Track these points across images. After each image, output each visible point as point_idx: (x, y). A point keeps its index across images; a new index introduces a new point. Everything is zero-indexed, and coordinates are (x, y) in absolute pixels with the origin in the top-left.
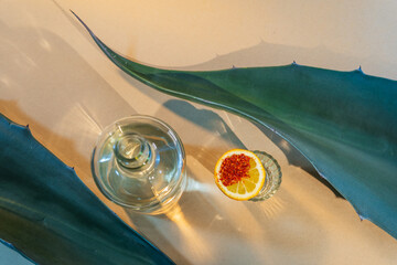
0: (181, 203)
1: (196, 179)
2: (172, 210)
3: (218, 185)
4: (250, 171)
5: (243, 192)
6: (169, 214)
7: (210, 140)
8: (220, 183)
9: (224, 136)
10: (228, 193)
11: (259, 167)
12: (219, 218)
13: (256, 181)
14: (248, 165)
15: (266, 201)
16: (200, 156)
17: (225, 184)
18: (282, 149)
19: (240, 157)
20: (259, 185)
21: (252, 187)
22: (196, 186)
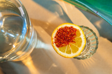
0: (32, 55)
1: (43, 41)
2: (26, 59)
3: (53, 46)
4: (76, 39)
5: (69, 52)
6: (24, 61)
7: (52, 18)
8: (54, 45)
9: (61, 17)
10: (60, 52)
11: (82, 36)
12: (54, 65)
13: (80, 46)
14: (75, 34)
15: (86, 59)
16: (46, 28)
17: (58, 46)
18: (96, 27)
19: (70, 28)
20: (81, 49)
21: (76, 50)
22: (42, 45)
